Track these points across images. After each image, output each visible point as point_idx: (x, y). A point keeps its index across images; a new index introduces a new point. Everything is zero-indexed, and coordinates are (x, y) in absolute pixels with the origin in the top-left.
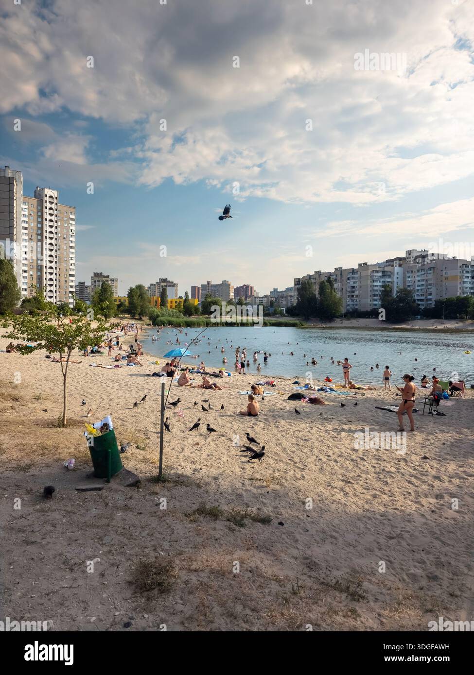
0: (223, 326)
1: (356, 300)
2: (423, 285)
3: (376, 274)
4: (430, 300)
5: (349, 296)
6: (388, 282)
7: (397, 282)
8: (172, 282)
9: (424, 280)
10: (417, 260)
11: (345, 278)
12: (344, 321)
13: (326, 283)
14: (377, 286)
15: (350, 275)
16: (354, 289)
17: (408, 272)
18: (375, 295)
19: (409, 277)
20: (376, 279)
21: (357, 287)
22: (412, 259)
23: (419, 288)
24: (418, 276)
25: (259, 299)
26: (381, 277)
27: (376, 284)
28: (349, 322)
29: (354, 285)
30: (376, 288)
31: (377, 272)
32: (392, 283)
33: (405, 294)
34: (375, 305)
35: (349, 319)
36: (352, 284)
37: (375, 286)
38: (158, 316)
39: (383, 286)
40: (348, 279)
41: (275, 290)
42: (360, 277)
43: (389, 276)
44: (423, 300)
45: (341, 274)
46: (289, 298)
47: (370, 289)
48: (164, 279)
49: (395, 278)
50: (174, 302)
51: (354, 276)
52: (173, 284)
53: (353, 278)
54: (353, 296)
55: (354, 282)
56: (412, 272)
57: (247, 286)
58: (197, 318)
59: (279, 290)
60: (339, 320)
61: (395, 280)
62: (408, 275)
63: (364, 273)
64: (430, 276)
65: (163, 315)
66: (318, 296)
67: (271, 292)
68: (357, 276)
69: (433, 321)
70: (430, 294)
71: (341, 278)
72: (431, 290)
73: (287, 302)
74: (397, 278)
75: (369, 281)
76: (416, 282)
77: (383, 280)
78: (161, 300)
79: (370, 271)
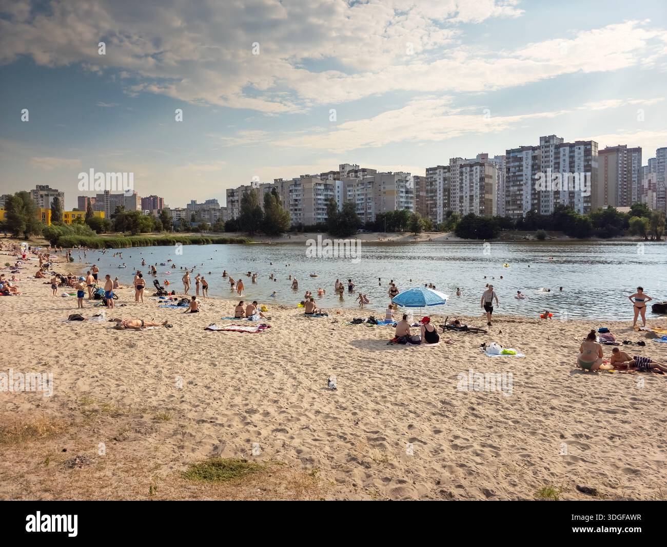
0: (154, 245)
1: (300, 214)
2: (362, 199)
3: (319, 187)
4: (370, 213)
5: (292, 210)
6: (330, 195)
7: (338, 196)
8: (57, 191)
9: (363, 194)
10: (350, 175)
11: (286, 190)
12: (292, 236)
13: (272, 196)
14: (320, 199)
15: (293, 188)
16: (297, 203)
17: (349, 186)
18: (318, 209)
19: (350, 191)
20: (319, 192)
21: (300, 200)
22: (346, 173)
23: (359, 202)
24: (358, 190)
25: (176, 213)
26: (323, 190)
27: (319, 197)
28: (297, 237)
29: (297, 198)
30: (319, 202)
31: (320, 184)
32: (334, 196)
33: (350, 208)
34: (319, 219)
35: (296, 234)
36: (294, 197)
37: (319, 199)
38: (59, 235)
39: (326, 200)
40: (291, 191)
41: (193, 202)
42: (304, 190)
43: (331, 190)
44: (363, 214)
45: (282, 186)
46: (213, 212)
47: (313, 202)
48: (43, 187)
49: (336, 192)
50: (70, 216)
51: (297, 188)
52: (57, 193)
53: (296, 190)
54: (296, 210)
55: (297, 195)
56: (352, 185)
57: (155, 198)
58: (110, 236)
59: (198, 203)
60: (286, 235)
61: (337, 194)
62: (348, 189)
63: (307, 186)
64: (369, 191)
65: (65, 233)
66: (263, 209)
67: (188, 205)
68: (300, 188)
69: (376, 234)
70: (370, 208)
71: (282, 191)
72: (370, 204)
73: (211, 216)
74: (338, 192)
75: (313, 194)
76: (357, 195)
77: (325, 193)
78: (52, 213)
79: (313, 184)
